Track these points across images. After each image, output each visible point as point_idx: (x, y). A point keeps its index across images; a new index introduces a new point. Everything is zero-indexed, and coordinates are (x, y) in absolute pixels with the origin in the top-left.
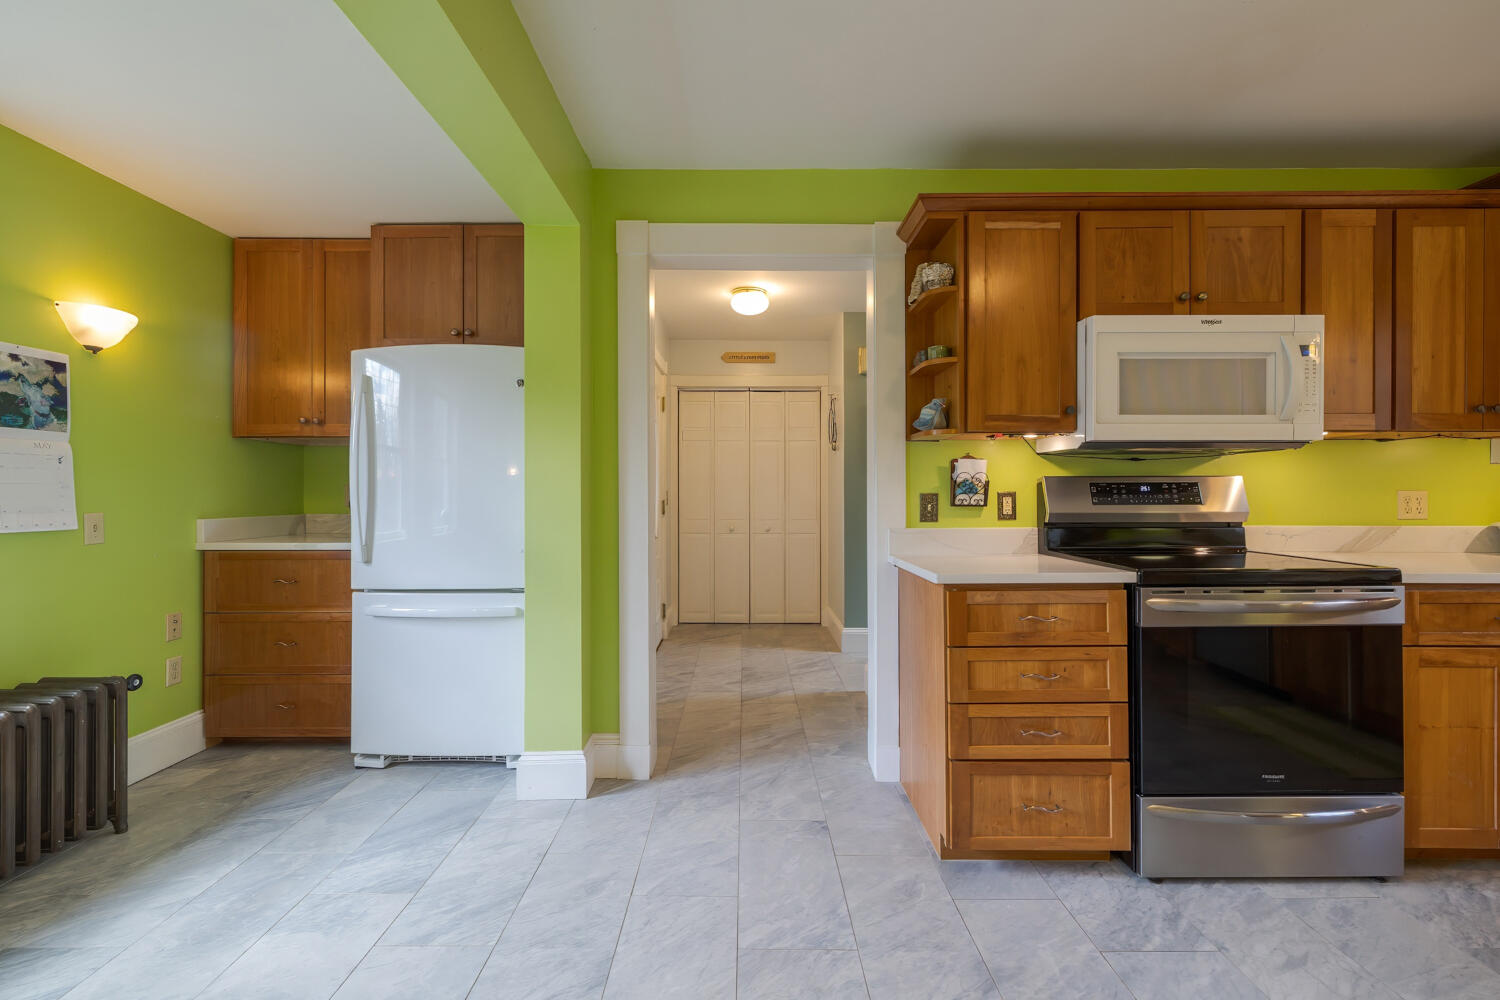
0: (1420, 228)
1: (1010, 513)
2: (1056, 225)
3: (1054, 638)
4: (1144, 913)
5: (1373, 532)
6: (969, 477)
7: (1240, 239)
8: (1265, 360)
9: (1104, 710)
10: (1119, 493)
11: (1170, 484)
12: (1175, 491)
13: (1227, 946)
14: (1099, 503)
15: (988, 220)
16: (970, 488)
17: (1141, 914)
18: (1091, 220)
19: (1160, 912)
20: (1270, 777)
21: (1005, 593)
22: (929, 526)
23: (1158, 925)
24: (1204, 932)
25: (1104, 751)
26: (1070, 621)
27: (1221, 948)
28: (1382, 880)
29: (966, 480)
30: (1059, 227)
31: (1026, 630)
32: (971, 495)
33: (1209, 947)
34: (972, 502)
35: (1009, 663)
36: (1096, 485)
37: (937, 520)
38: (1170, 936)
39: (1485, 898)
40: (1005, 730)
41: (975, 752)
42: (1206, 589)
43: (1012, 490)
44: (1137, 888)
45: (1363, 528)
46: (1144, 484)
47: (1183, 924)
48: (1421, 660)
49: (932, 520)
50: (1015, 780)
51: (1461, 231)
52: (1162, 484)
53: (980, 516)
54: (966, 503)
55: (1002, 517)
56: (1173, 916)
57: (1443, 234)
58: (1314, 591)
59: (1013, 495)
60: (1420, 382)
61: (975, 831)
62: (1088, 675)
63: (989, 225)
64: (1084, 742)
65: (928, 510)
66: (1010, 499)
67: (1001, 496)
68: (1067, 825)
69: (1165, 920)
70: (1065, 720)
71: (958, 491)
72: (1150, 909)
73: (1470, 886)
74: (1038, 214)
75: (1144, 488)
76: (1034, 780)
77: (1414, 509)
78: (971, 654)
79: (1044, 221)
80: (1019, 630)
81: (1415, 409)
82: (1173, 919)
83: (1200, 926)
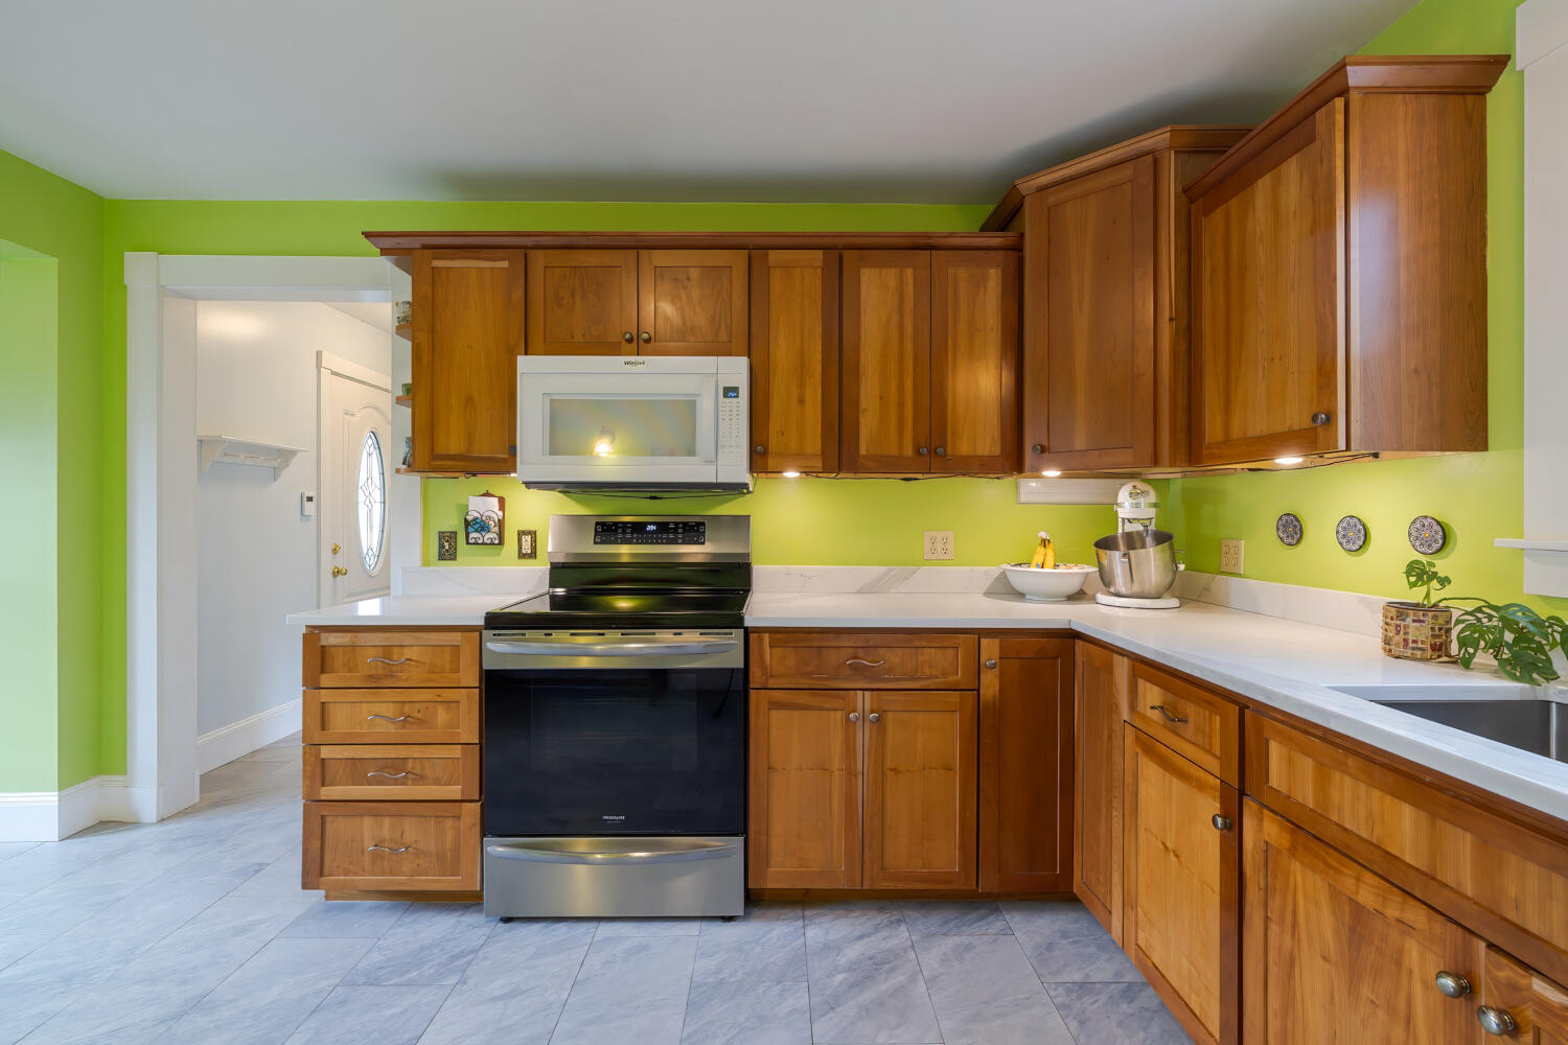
0: (867, 269)
1: (529, 551)
2: (505, 264)
3: (407, 680)
5: (892, 573)
6: (479, 516)
7: (688, 279)
8: (695, 401)
9: (457, 752)
10: (624, 532)
11: (676, 524)
12: (680, 530)
14: (602, 542)
15: (436, 258)
16: (483, 527)
18: (539, 259)
20: (611, 818)
21: (359, 635)
22: (448, 566)
25: (454, 791)
26: (424, 663)
28: (728, 919)
29: (475, 519)
30: (507, 266)
31: (381, 671)
32: (484, 533)
34: (486, 541)
35: (364, 705)
36: (602, 524)
37: (455, 559)
40: (356, 771)
41: (327, 792)
42: (547, 631)
43: (533, 529)
45: (883, 569)
46: (650, 523)
48: (770, 703)
49: (451, 559)
50: (367, 821)
51: (909, 273)
52: (668, 523)
53: (499, 555)
54: (480, 541)
55: (522, 556)
57: (890, 275)
58: (654, 634)
59: (533, 534)
60: (868, 425)
61: (326, 871)
62: (442, 716)
63: (436, 263)
64: (437, 782)
65: (447, 549)
66: (529, 538)
67: (521, 534)
68: (418, 865)
70: (418, 761)
71: (470, 529)
74: (486, 252)
75: (651, 528)
76: (387, 821)
77: (939, 549)
78: (324, 695)
79: (492, 259)
80: (373, 672)
81: (863, 452)
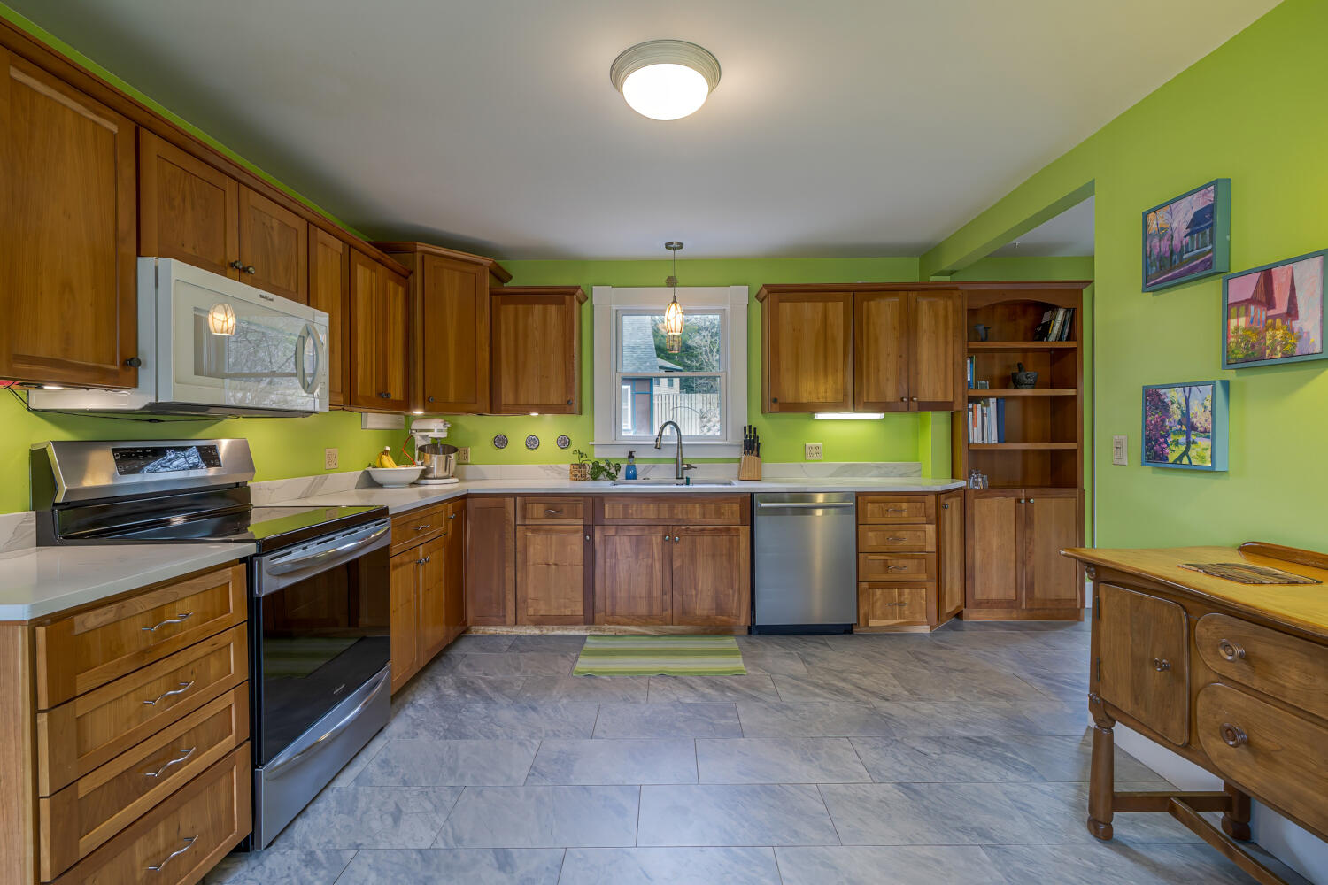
2: (113, 128)
3: (179, 641)
4: (288, 876)
7: (272, 227)
9: (229, 699)
13: (359, 842)
14: (125, 472)
17: (287, 880)
18: (151, 143)
19: (297, 864)
20: (337, 690)
23: (307, 873)
24: (337, 847)
27: (358, 847)
28: (382, 729)
30: (115, 131)
31: (151, 643)
33: (352, 853)
38: (322, 873)
39: (420, 705)
40: (126, 788)
42: (304, 546)
44: (262, 864)
47: (320, 854)
50: (139, 844)
56: (309, 858)
60: (360, 374)
62: (214, 668)
63: (16, 74)
69: (306, 866)
72: (289, 868)
73: (411, 703)
74: (89, 100)
76: (160, 828)
77: (332, 462)
78: (80, 706)
79: (98, 114)
82: (310, 859)
83: (331, 847)
